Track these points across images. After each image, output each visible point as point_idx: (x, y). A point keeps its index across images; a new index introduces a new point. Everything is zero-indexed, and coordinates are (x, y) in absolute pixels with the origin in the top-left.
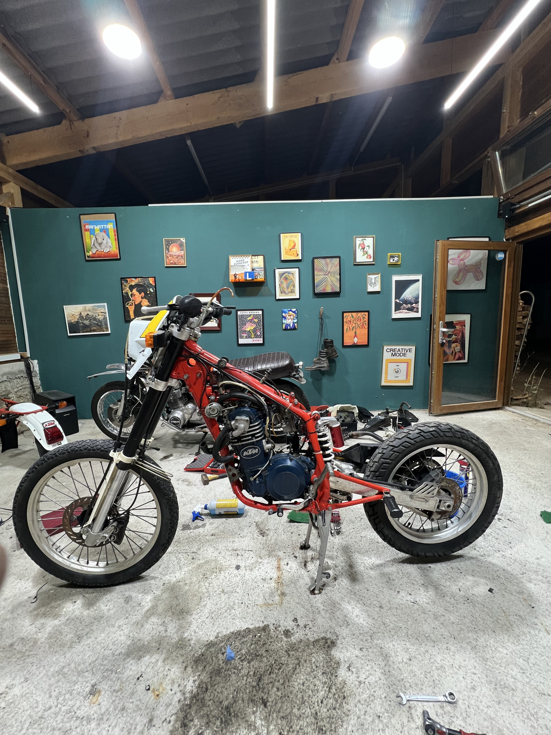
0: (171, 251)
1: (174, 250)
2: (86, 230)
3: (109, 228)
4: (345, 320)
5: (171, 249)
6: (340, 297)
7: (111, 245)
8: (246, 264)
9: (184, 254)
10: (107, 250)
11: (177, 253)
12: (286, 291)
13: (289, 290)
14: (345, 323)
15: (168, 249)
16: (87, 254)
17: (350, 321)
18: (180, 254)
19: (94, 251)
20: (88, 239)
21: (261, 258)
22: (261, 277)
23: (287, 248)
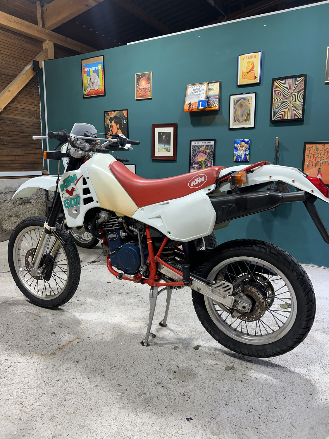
0: (141, 85)
1: (143, 84)
2: (85, 72)
3: (99, 69)
4: (307, 153)
5: (141, 83)
6: (303, 124)
7: (99, 83)
8: (202, 92)
9: (150, 87)
10: (96, 88)
11: (145, 87)
12: (240, 119)
13: (243, 118)
14: (306, 157)
15: (138, 83)
16: (85, 93)
17: (314, 155)
18: (148, 87)
19: (89, 90)
20: (86, 80)
21: (217, 85)
22: (215, 106)
23: (245, 71)
